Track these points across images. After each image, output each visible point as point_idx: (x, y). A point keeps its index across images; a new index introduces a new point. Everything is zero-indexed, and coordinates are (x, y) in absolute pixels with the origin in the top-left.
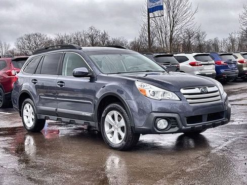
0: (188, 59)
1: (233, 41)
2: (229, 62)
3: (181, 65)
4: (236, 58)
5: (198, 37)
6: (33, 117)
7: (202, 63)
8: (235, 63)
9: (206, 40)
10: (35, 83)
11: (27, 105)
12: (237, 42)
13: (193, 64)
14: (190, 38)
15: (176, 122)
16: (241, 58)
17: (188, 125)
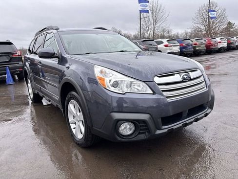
0: (163, 43)
1: (186, 34)
2: (188, 45)
3: (159, 46)
4: (192, 42)
5: (168, 32)
7: (172, 45)
8: (191, 45)
9: (172, 33)
12: (189, 35)
13: (166, 46)
14: (164, 32)
15: (146, 126)
16: (195, 42)
17: (164, 127)
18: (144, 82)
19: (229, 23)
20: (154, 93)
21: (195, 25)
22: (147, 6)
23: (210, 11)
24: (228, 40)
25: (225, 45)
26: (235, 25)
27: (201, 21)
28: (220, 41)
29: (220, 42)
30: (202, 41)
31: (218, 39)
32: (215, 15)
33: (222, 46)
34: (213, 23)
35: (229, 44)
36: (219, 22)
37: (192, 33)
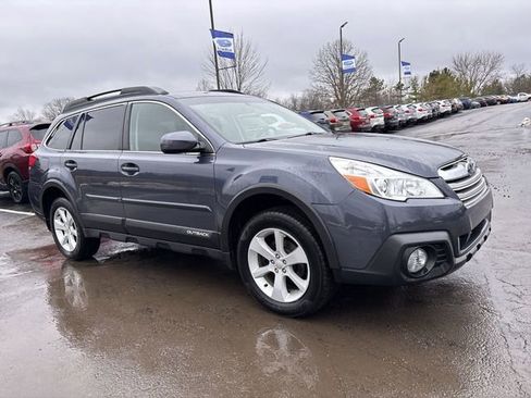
4: (327, 116)
6: (75, 232)
10: (72, 168)
11: (61, 211)
15: (443, 252)
16: (332, 117)
17: (462, 252)
18: (428, 179)
19: (374, 80)
20: (446, 196)
21: (314, 84)
22: (230, 45)
23: (345, 57)
24: (385, 110)
25: (381, 121)
26: (385, 83)
27: (324, 75)
28: (372, 113)
29: (372, 117)
30: (344, 114)
31: (369, 111)
32: (354, 66)
33: (376, 123)
34: (348, 80)
35: (387, 118)
36: (358, 78)
37: (304, 100)
